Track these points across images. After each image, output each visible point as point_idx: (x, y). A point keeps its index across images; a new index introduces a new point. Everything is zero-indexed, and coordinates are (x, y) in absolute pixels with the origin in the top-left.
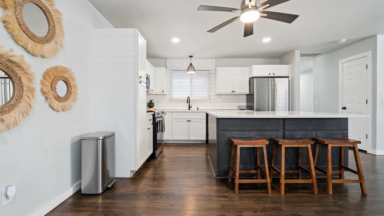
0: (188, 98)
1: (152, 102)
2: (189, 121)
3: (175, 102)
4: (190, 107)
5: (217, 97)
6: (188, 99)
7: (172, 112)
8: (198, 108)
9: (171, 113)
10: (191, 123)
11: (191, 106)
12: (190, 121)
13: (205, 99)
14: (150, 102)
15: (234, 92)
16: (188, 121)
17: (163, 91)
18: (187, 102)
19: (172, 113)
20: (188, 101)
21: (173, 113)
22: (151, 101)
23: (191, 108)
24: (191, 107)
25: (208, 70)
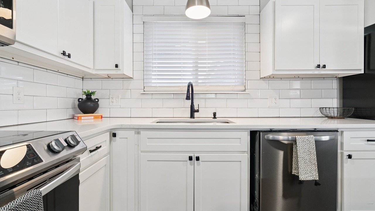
0: (189, 86)
1: (93, 97)
2: (194, 159)
3: (154, 96)
4: (193, 111)
5: (264, 84)
6: (188, 90)
7: (138, 130)
8: (215, 114)
9: (133, 132)
10: (199, 166)
11: (196, 108)
12: (198, 159)
13: (232, 91)
14: (84, 97)
15: (324, 66)
16: (191, 158)
17: (117, 66)
18: (188, 98)
19: (138, 133)
20: (190, 95)
21: (142, 132)
22: (89, 95)
23: (196, 114)
24: (198, 111)
25: (240, 14)
